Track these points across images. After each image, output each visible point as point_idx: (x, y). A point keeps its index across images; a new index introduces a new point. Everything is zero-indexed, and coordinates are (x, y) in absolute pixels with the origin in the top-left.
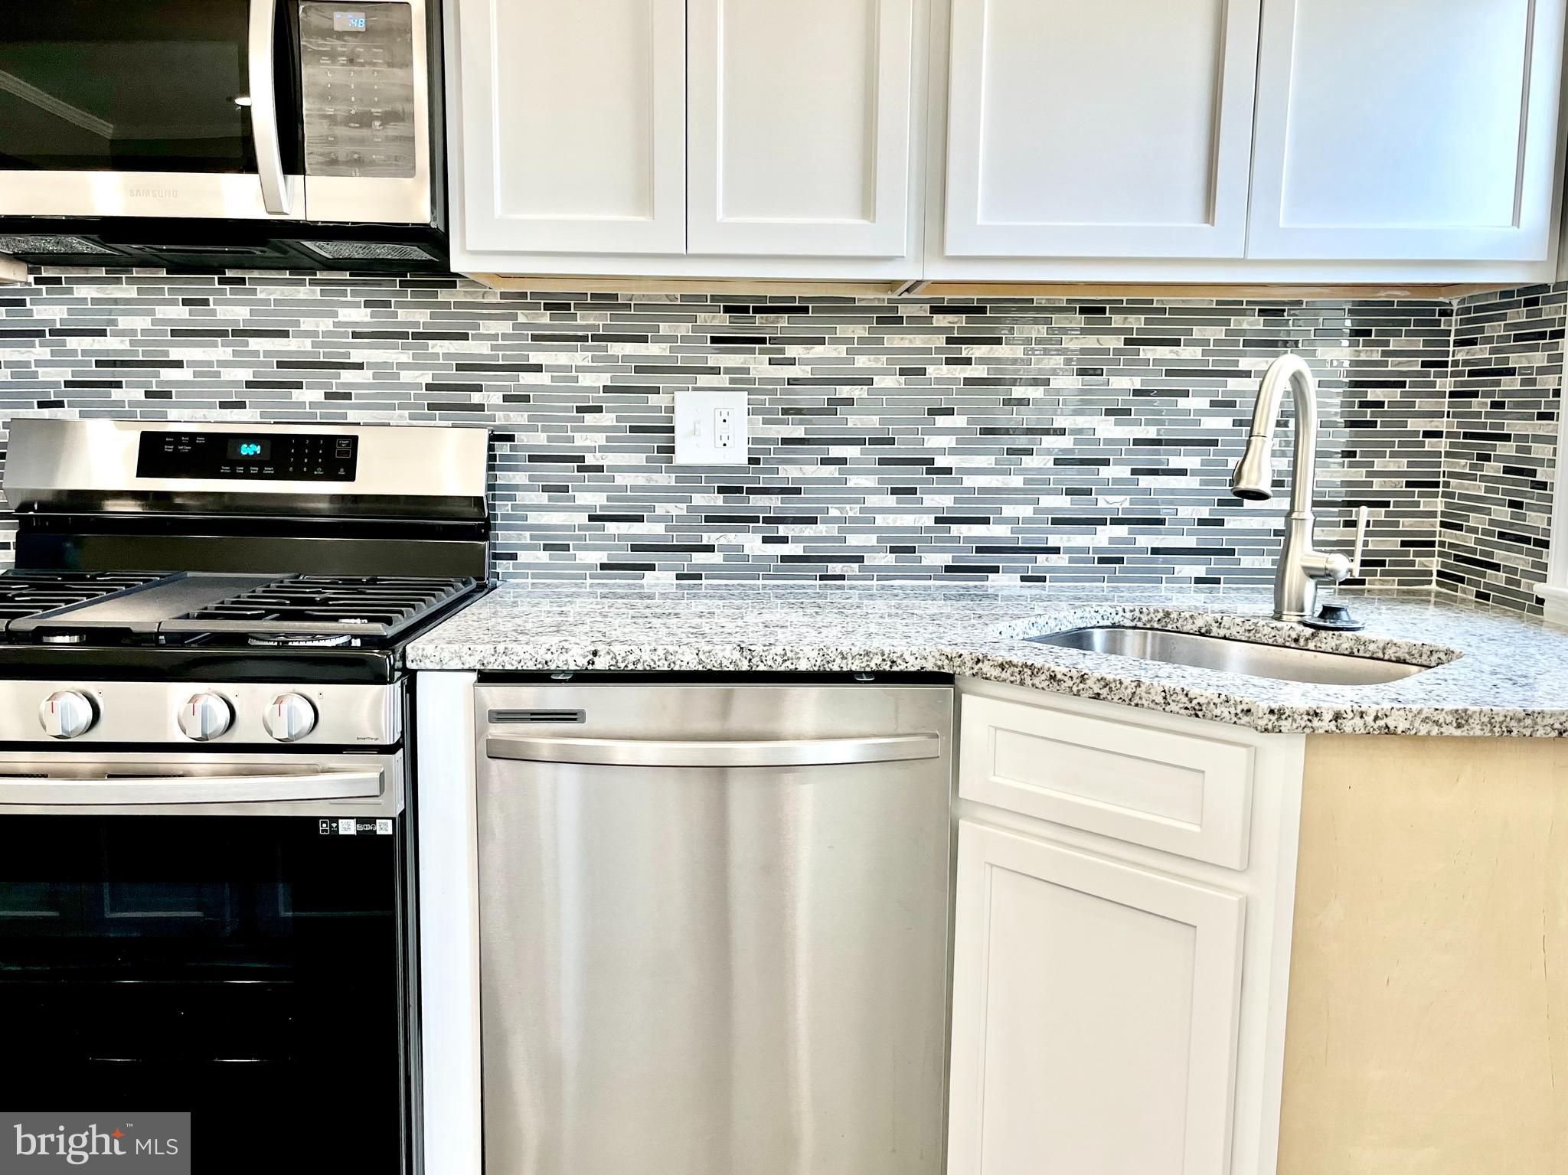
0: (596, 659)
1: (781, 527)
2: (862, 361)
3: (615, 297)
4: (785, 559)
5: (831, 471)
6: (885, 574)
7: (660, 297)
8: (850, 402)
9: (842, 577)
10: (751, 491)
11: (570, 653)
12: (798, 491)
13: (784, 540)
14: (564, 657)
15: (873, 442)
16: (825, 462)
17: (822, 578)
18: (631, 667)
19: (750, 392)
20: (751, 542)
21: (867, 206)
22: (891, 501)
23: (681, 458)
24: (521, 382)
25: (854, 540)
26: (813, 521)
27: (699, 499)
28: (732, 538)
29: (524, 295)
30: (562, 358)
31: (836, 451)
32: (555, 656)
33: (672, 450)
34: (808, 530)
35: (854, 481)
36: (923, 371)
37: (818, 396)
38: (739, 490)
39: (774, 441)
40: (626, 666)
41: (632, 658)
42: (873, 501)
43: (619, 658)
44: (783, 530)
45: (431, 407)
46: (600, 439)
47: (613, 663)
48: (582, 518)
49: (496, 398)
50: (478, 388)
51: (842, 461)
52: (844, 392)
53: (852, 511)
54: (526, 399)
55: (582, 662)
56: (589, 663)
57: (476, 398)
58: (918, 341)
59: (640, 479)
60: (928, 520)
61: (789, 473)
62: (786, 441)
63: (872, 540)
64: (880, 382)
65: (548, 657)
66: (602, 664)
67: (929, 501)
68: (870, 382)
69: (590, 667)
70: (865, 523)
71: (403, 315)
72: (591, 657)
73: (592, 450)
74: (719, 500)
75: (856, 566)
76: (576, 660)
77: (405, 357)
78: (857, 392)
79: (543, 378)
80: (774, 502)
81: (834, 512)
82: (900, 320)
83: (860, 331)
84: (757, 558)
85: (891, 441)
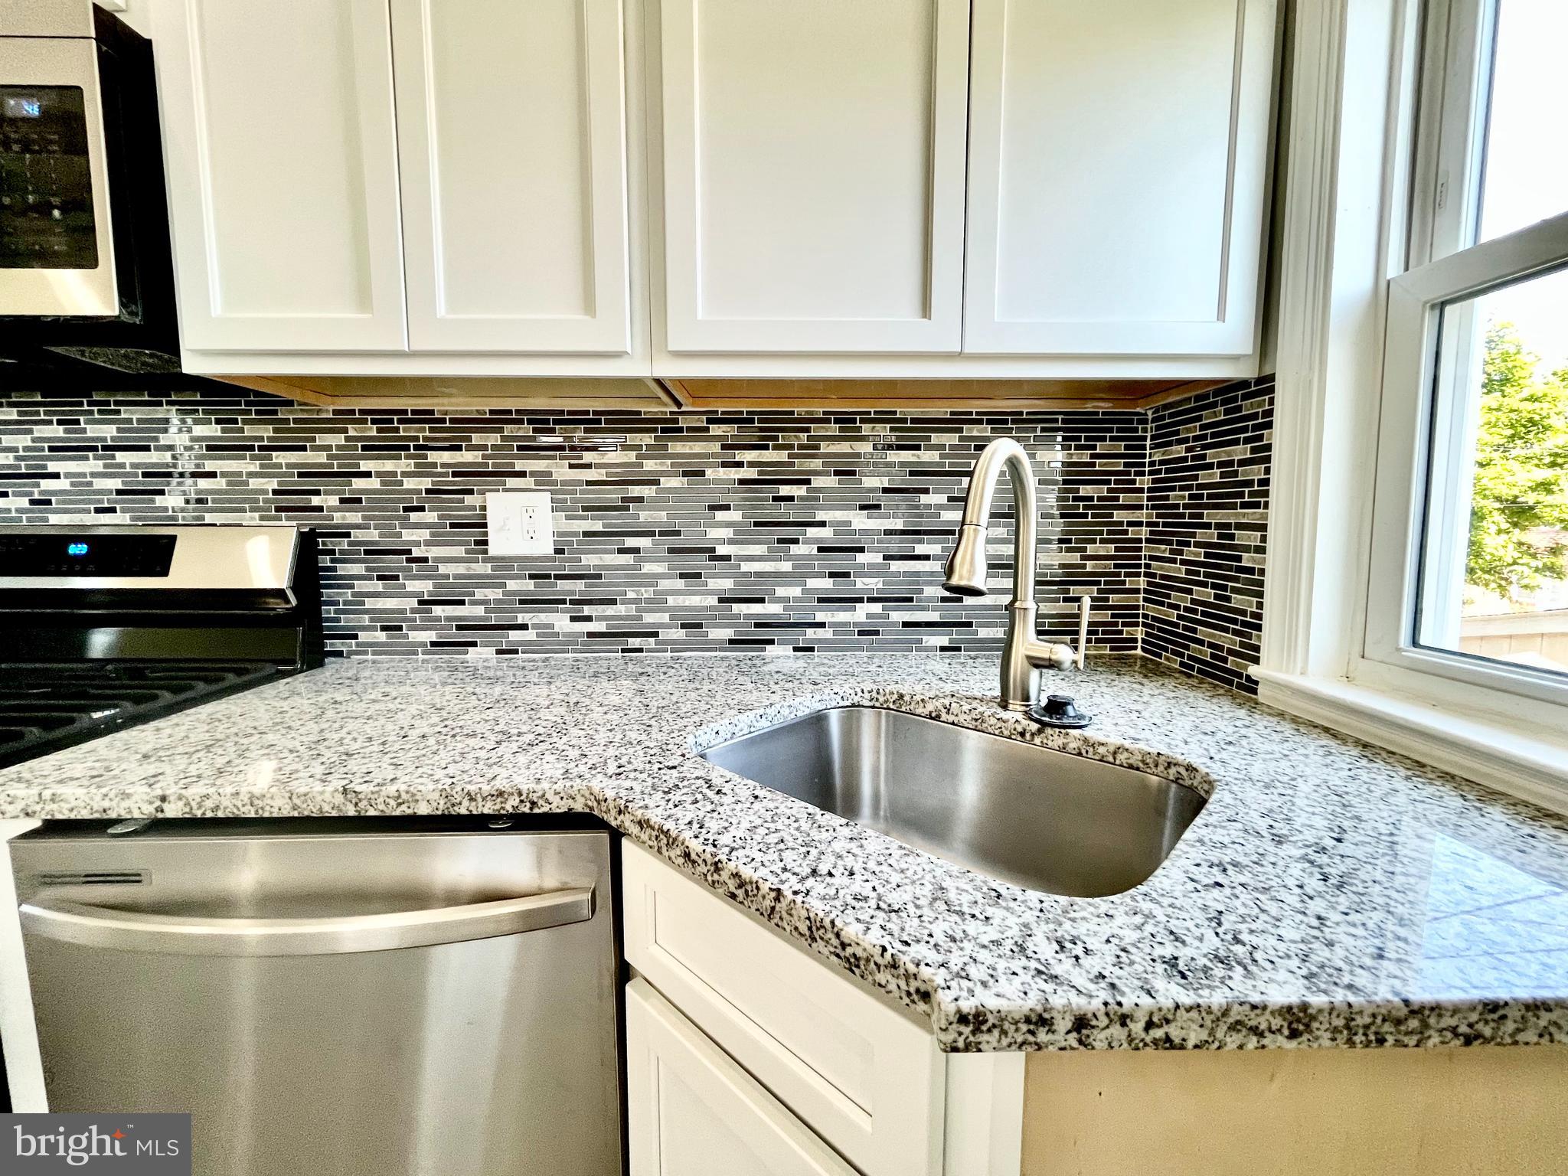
0: (166, 806)
1: (586, 607)
2: (650, 465)
3: (432, 412)
4: (590, 635)
5: (628, 559)
6: (677, 646)
7: (471, 412)
8: (640, 500)
9: (640, 650)
10: (558, 577)
11: (134, 799)
12: (599, 576)
13: (589, 619)
14: (126, 804)
15: (661, 534)
16: (621, 551)
17: (623, 651)
18: (209, 814)
19: (552, 492)
20: (561, 622)
21: (589, 304)
22: (680, 584)
23: (493, 550)
24: (354, 487)
25: (649, 618)
26: (613, 602)
27: (512, 585)
28: (543, 618)
29: (352, 412)
30: (389, 466)
31: (630, 542)
32: (114, 804)
33: (485, 543)
34: (610, 610)
35: (648, 568)
36: (702, 473)
37: (613, 495)
38: (548, 577)
39: (575, 534)
40: (204, 814)
41: (209, 804)
42: (664, 584)
43: (194, 804)
44: (587, 610)
45: (278, 509)
46: (425, 534)
47: (187, 810)
48: (414, 603)
49: (334, 501)
50: (317, 493)
51: (635, 551)
52: (635, 491)
53: (647, 593)
54: (359, 501)
55: (149, 810)
56: (157, 811)
57: (316, 501)
58: (698, 447)
59: (461, 569)
60: (713, 601)
61: (590, 561)
62: (586, 534)
63: (665, 618)
64: (666, 482)
65: (106, 804)
66: (173, 811)
67: (713, 584)
68: (656, 482)
69: (160, 815)
70: (657, 603)
71: (249, 431)
72: (158, 803)
73: (418, 544)
74: (530, 585)
75: (652, 640)
76: (140, 806)
77: (254, 466)
78: (647, 491)
79: (374, 483)
80: (579, 585)
81: (631, 595)
82: (681, 430)
83: (648, 439)
84: (565, 635)
85: (678, 533)
